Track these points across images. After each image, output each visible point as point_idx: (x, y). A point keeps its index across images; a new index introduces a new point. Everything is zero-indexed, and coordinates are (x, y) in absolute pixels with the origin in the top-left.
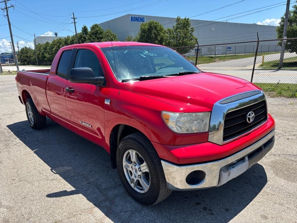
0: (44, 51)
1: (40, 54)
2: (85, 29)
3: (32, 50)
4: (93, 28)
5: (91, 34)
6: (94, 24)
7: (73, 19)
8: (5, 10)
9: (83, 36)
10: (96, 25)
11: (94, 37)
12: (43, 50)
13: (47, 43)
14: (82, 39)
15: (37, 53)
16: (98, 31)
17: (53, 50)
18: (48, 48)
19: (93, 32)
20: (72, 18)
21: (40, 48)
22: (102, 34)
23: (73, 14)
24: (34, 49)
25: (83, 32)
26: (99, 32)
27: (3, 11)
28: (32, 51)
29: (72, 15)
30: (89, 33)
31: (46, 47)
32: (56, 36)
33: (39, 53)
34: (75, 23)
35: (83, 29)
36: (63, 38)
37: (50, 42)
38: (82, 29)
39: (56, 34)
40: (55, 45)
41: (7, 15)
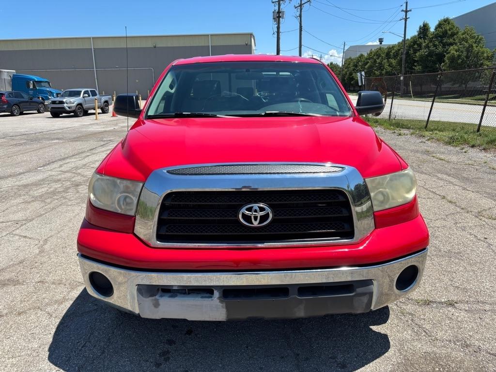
0: (354, 70)
1: (346, 74)
2: (424, 29)
3: (339, 67)
4: (439, 26)
5: (432, 38)
6: (442, 18)
7: (404, 13)
8: (299, 7)
9: (418, 42)
10: (447, 21)
11: (437, 43)
12: (352, 68)
13: (362, 55)
14: (416, 46)
15: (344, 72)
16: (448, 31)
17: (366, 67)
18: (360, 64)
19: (438, 34)
20: (403, 11)
21: (349, 64)
22: (455, 36)
23: (407, 3)
24: (341, 66)
25: (418, 35)
26: (449, 33)
27: (296, 9)
28: (338, 69)
29: (405, 5)
30: (429, 35)
31: (358, 63)
32: (381, 43)
33: (346, 72)
34: (406, 20)
35: (420, 29)
36: (386, 47)
37: (366, 55)
38: (418, 29)
39: (381, 41)
40: (369, 59)
41: (300, 16)
